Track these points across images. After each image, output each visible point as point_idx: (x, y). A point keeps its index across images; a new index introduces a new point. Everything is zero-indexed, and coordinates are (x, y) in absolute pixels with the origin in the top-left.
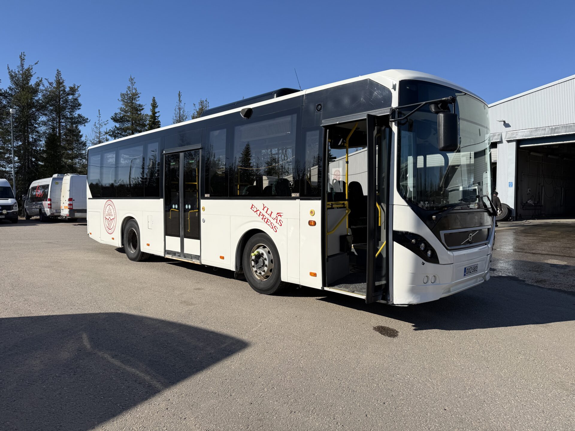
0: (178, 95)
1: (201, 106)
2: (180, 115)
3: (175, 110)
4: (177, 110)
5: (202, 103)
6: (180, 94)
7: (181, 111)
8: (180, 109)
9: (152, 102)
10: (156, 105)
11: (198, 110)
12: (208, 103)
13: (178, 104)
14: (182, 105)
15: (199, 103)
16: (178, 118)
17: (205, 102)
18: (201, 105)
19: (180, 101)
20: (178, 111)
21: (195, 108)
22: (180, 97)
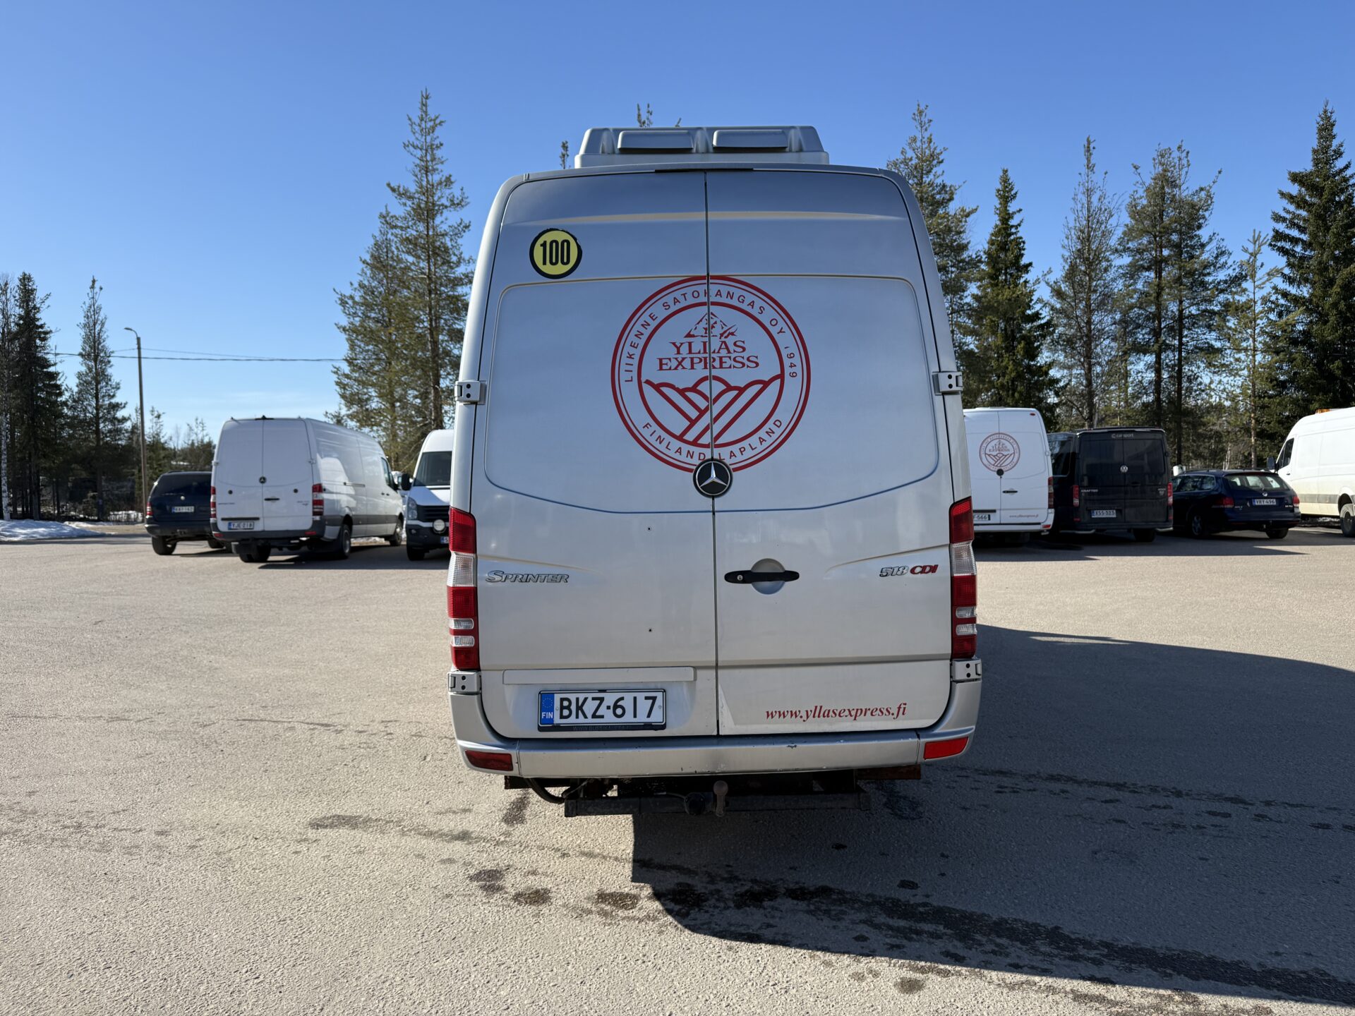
0: (1082, 150)
1: (1161, 168)
2: (1089, 211)
3: (1074, 199)
4: (1080, 197)
5: (1162, 156)
6: (1088, 147)
7: (1095, 199)
8: (1089, 193)
9: (1000, 187)
10: (1013, 193)
11: (1149, 182)
12: (1188, 152)
13: (1084, 178)
14: (1097, 177)
15: (1154, 159)
16: (1085, 223)
17: (1176, 154)
18: (1160, 163)
19: (1090, 167)
20: (1085, 201)
21: (1138, 179)
22: (1091, 154)
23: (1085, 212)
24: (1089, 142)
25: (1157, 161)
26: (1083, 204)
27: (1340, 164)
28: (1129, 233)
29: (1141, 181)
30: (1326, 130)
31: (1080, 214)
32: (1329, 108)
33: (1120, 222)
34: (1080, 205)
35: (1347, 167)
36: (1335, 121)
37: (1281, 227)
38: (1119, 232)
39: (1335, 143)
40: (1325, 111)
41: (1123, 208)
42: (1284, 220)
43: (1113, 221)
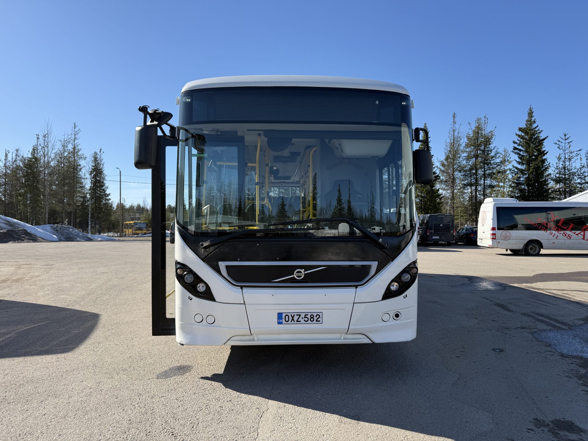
0: (452, 117)
1: (477, 124)
2: (454, 137)
3: (449, 133)
4: (451, 132)
5: (478, 120)
6: (454, 116)
7: (456, 133)
8: (454, 131)
11: (474, 129)
12: (488, 119)
13: (452, 126)
14: (457, 126)
16: (452, 141)
17: (483, 119)
19: (454, 123)
20: (452, 134)
22: (455, 118)
23: (453, 137)
24: (455, 114)
25: (476, 122)
26: (452, 135)
27: (534, 126)
28: (467, 146)
29: (471, 128)
30: (531, 114)
31: (451, 138)
32: (531, 107)
33: (464, 141)
34: (451, 135)
35: (537, 126)
36: (533, 112)
37: (516, 146)
38: (464, 145)
39: (533, 119)
40: (530, 108)
41: (465, 136)
42: (517, 143)
43: (462, 141)
